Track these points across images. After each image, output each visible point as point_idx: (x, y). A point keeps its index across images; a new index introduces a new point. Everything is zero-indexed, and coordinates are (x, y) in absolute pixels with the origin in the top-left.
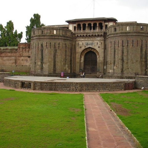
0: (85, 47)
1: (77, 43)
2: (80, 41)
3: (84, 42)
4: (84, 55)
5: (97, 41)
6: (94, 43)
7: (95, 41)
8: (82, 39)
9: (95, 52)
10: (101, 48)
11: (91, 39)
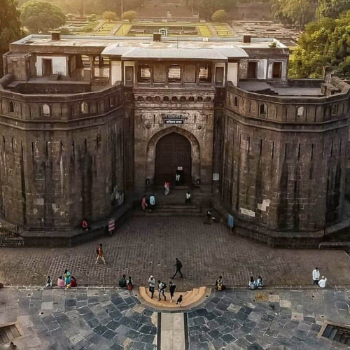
0: (161, 125)
1: (137, 114)
2: (145, 108)
3: (157, 113)
4: (156, 143)
5: (195, 111)
6: (186, 115)
7: (188, 111)
8: (153, 105)
9: (186, 136)
10: (205, 130)
11: (179, 106)
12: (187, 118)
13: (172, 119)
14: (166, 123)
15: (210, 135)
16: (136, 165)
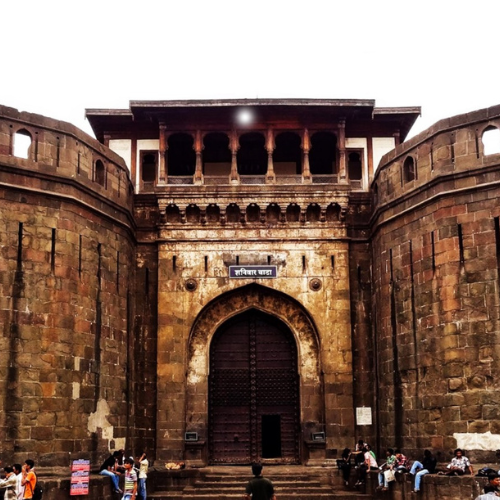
0: (222, 281)
1: (166, 253)
2: (183, 241)
3: (214, 252)
4: (210, 337)
5: (304, 247)
6: (283, 256)
7: (286, 246)
8: (201, 234)
9: (283, 317)
10: (329, 293)
11: (263, 233)
12: (284, 263)
13: (249, 265)
14: (233, 274)
15: (341, 305)
16: (161, 384)
